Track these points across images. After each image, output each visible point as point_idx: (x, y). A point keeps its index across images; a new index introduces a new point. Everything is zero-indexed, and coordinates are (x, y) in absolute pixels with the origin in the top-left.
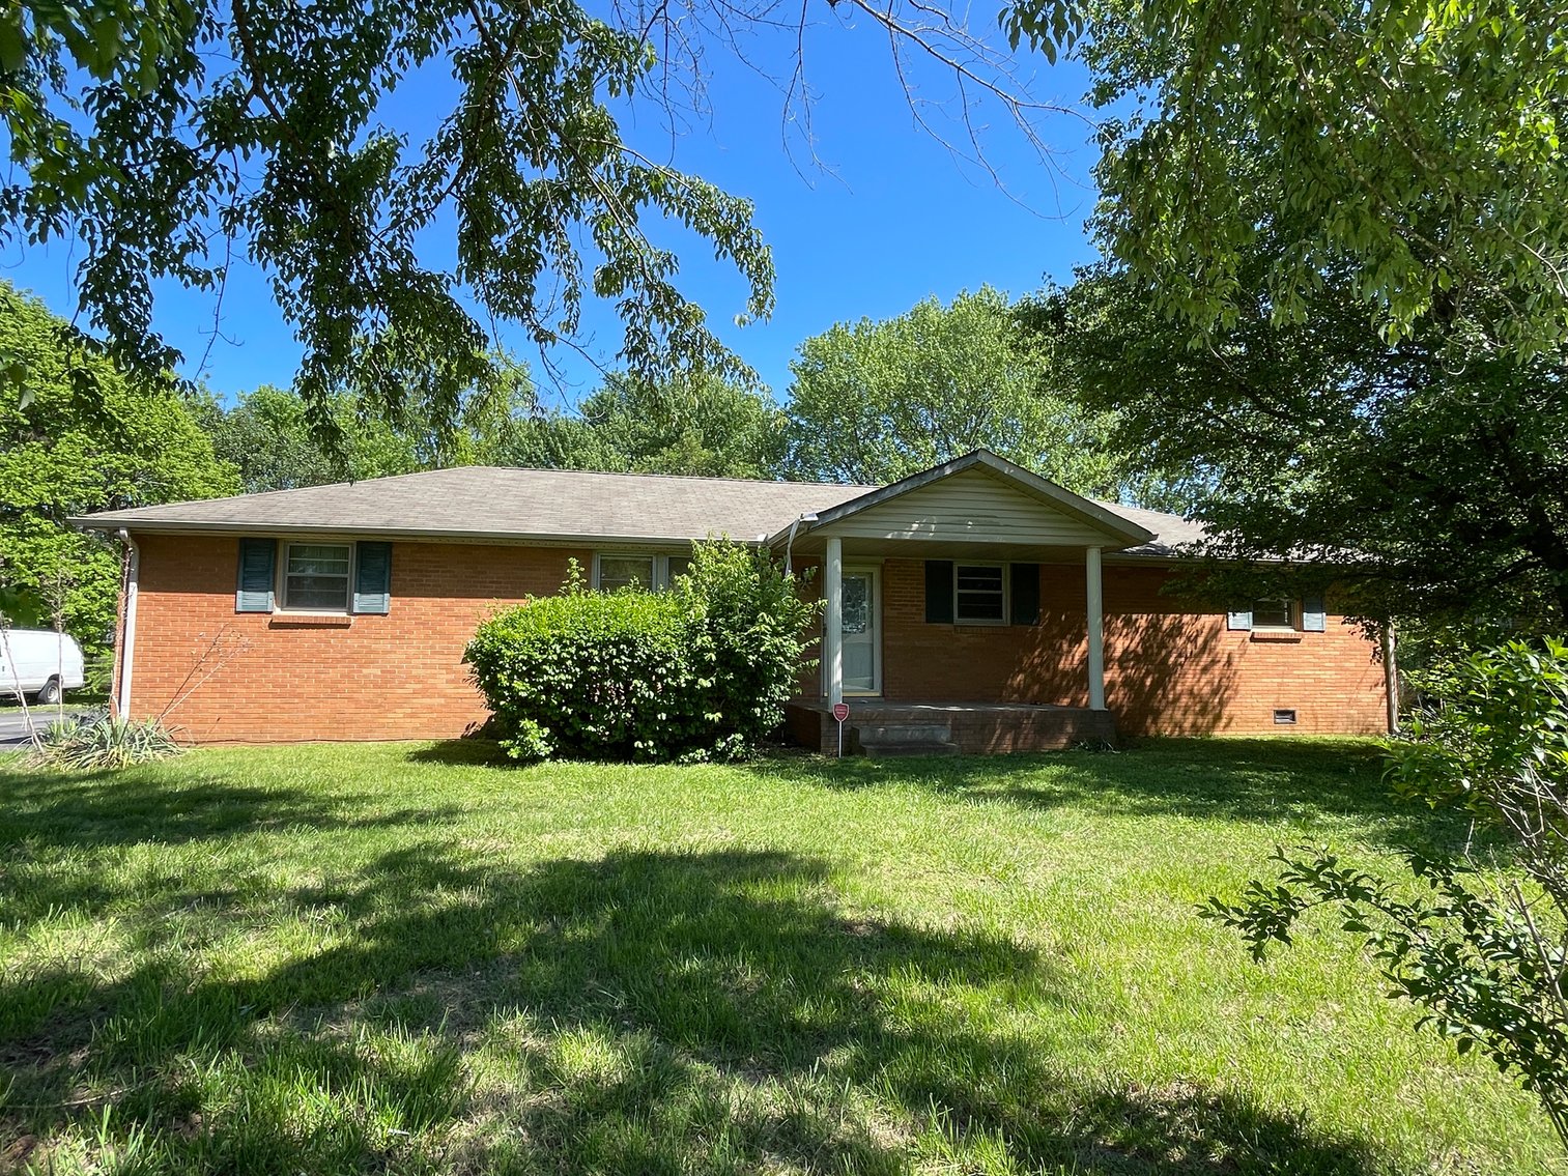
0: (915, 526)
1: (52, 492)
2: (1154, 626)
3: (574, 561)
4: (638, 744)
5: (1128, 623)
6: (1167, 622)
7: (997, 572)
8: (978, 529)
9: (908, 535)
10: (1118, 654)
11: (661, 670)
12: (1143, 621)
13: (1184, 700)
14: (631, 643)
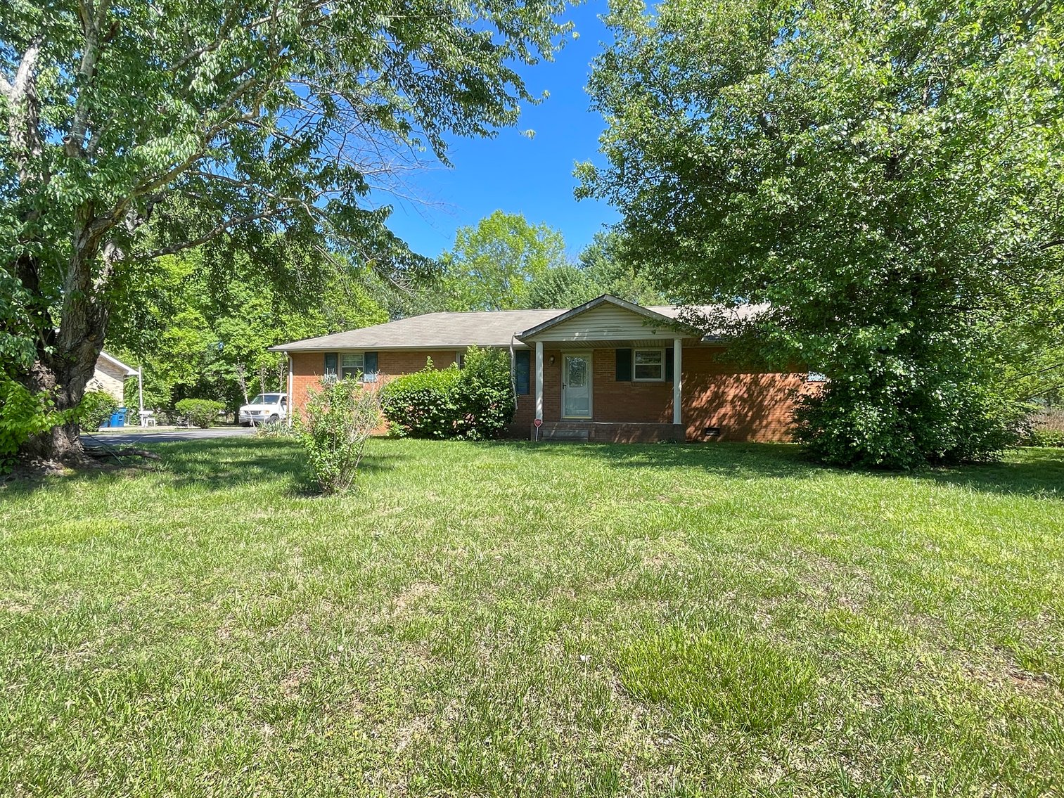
0: (577, 334)
1: (307, 332)
2: (755, 382)
3: (429, 358)
4: (435, 432)
5: (738, 380)
6: (765, 379)
7: (659, 353)
8: (611, 334)
9: (575, 339)
10: (730, 398)
11: (439, 402)
12: (748, 378)
13: (773, 426)
14: (428, 391)
